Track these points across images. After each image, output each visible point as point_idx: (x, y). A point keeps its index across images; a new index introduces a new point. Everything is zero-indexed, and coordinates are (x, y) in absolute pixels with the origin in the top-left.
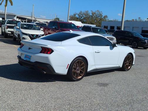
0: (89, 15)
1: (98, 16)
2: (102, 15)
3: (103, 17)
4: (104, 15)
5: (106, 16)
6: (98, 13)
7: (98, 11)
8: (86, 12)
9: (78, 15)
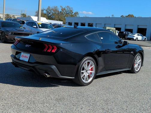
0: (58, 11)
1: (68, 12)
2: (73, 11)
3: (73, 13)
4: (74, 12)
5: (77, 13)
6: (68, 9)
7: (68, 6)
8: (55, 7)
9: (46, 11)
